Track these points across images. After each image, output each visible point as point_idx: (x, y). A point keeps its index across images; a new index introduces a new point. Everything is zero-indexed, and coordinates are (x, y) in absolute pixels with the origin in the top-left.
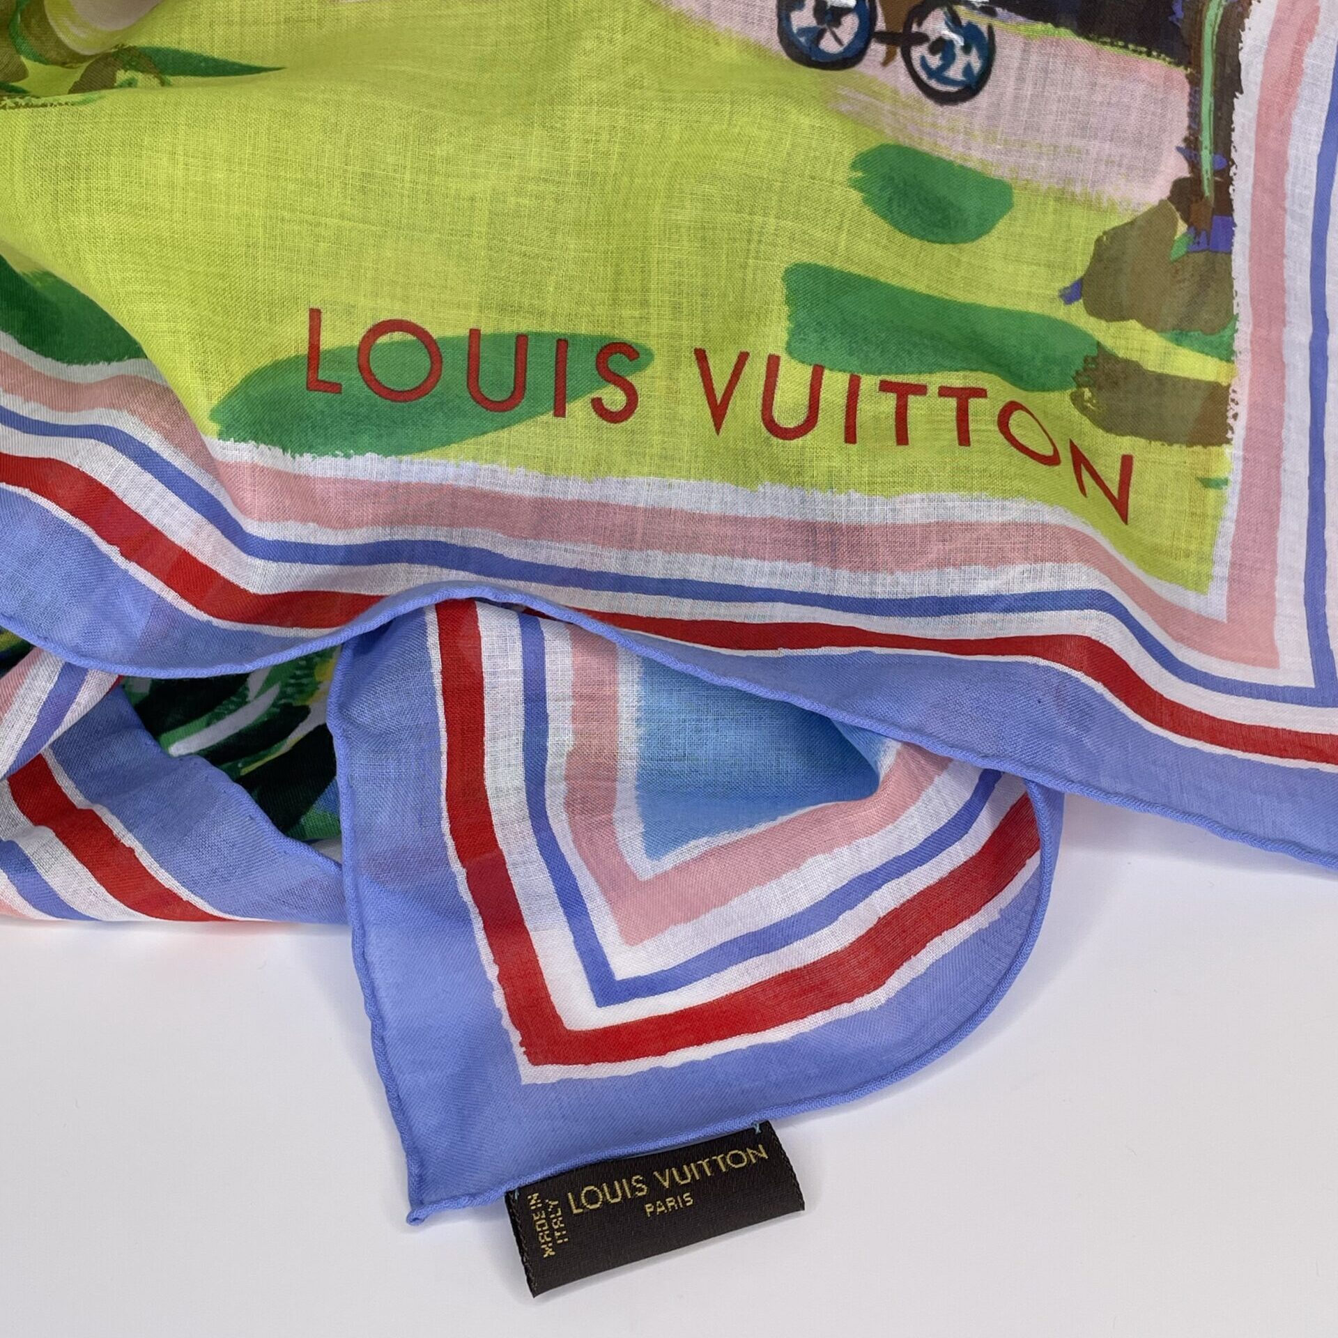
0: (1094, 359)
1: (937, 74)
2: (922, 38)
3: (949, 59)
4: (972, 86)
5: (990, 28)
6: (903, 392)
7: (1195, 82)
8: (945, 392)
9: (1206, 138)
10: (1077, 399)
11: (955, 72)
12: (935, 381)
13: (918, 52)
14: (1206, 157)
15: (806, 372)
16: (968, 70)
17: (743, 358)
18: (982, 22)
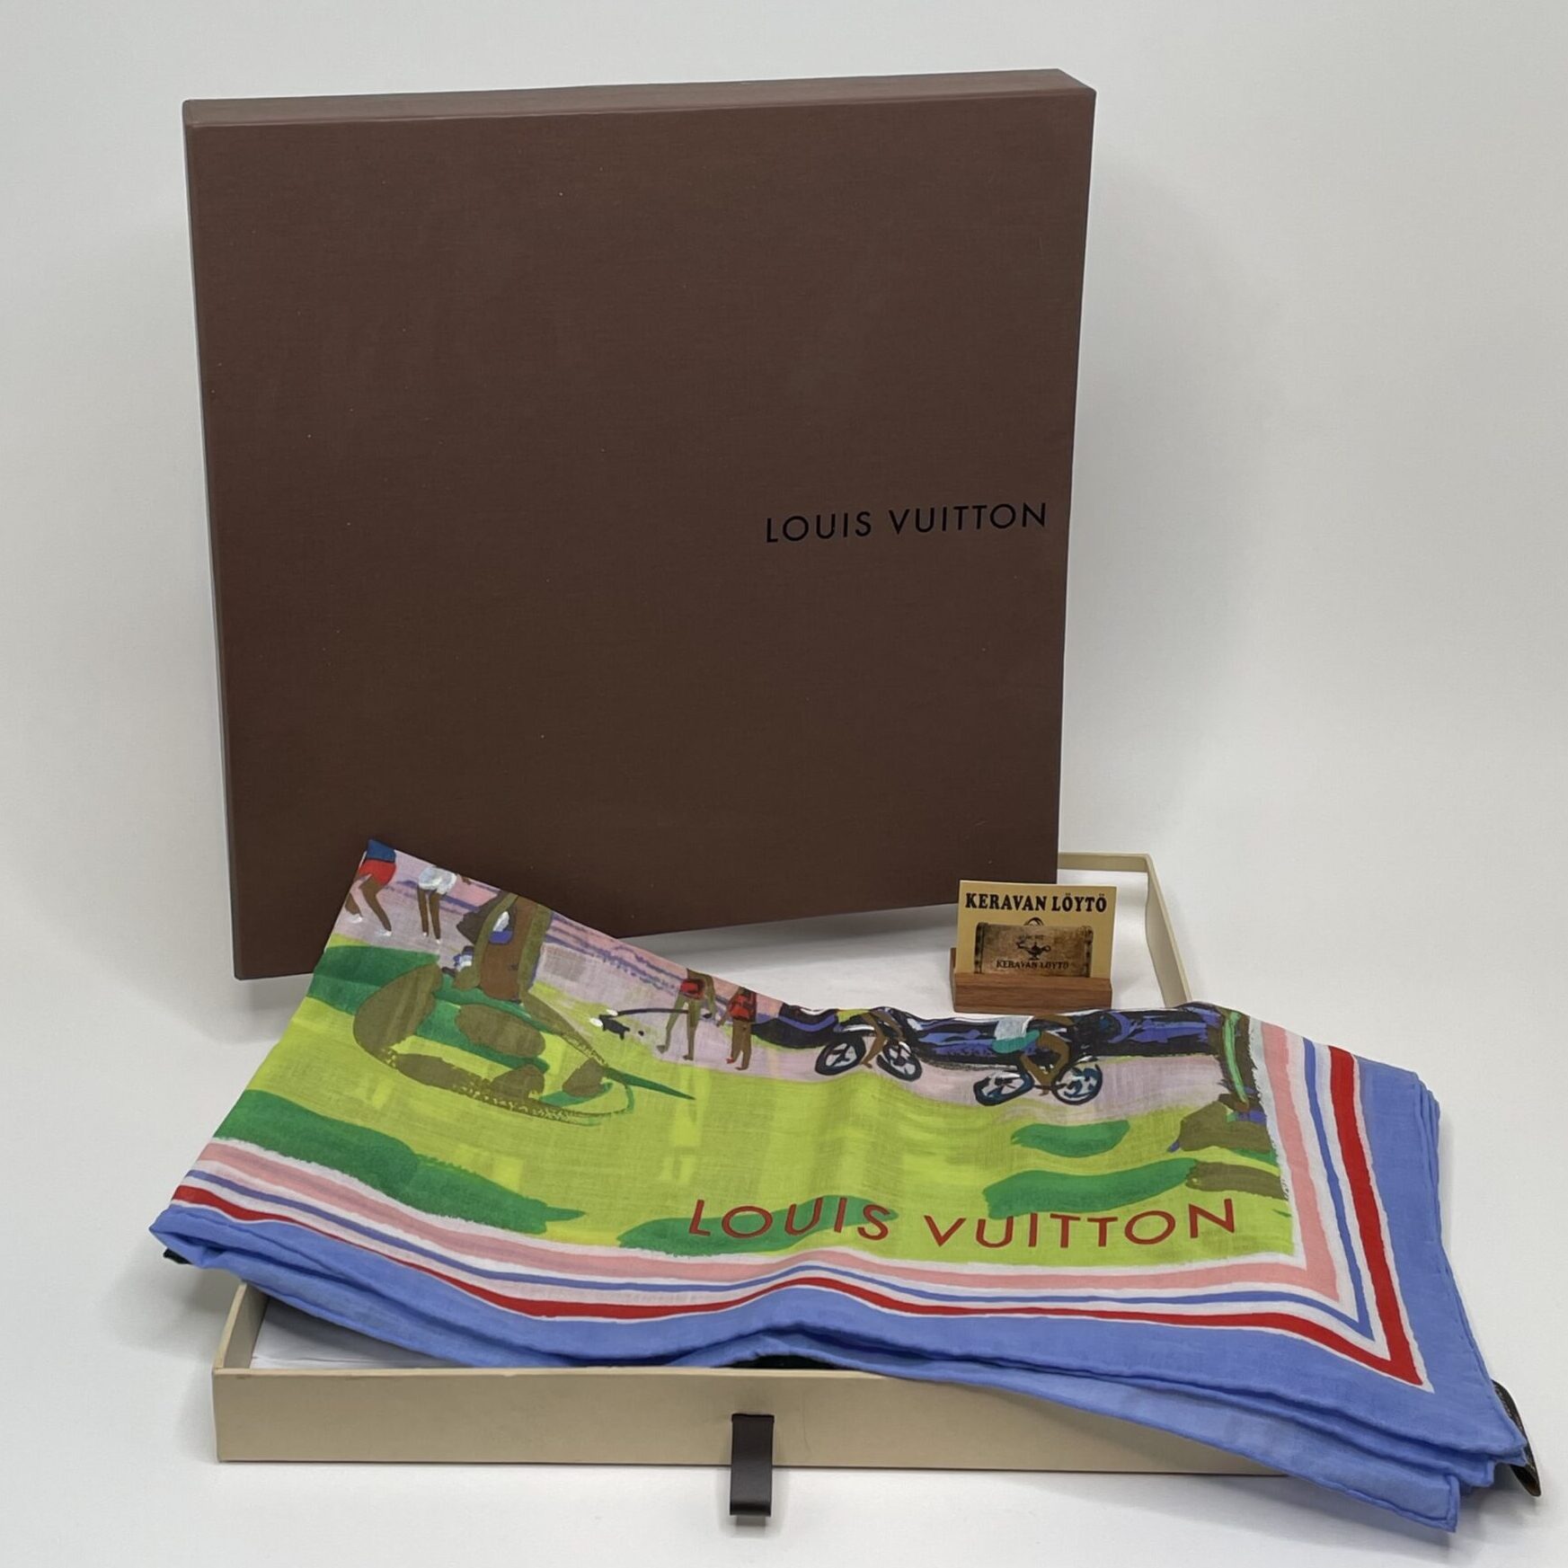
0: (1195, 1168)
1: (1075, 1095)
3: (1079, 1087)
4: (1094, 1092)
5: (1097, 1066)
7: (1222, 1060)
9: (1237, 1083)
11: (1084, 1090)
13: (1061, 1089)
16: (1090, 1087)
18: (1092, 1066)
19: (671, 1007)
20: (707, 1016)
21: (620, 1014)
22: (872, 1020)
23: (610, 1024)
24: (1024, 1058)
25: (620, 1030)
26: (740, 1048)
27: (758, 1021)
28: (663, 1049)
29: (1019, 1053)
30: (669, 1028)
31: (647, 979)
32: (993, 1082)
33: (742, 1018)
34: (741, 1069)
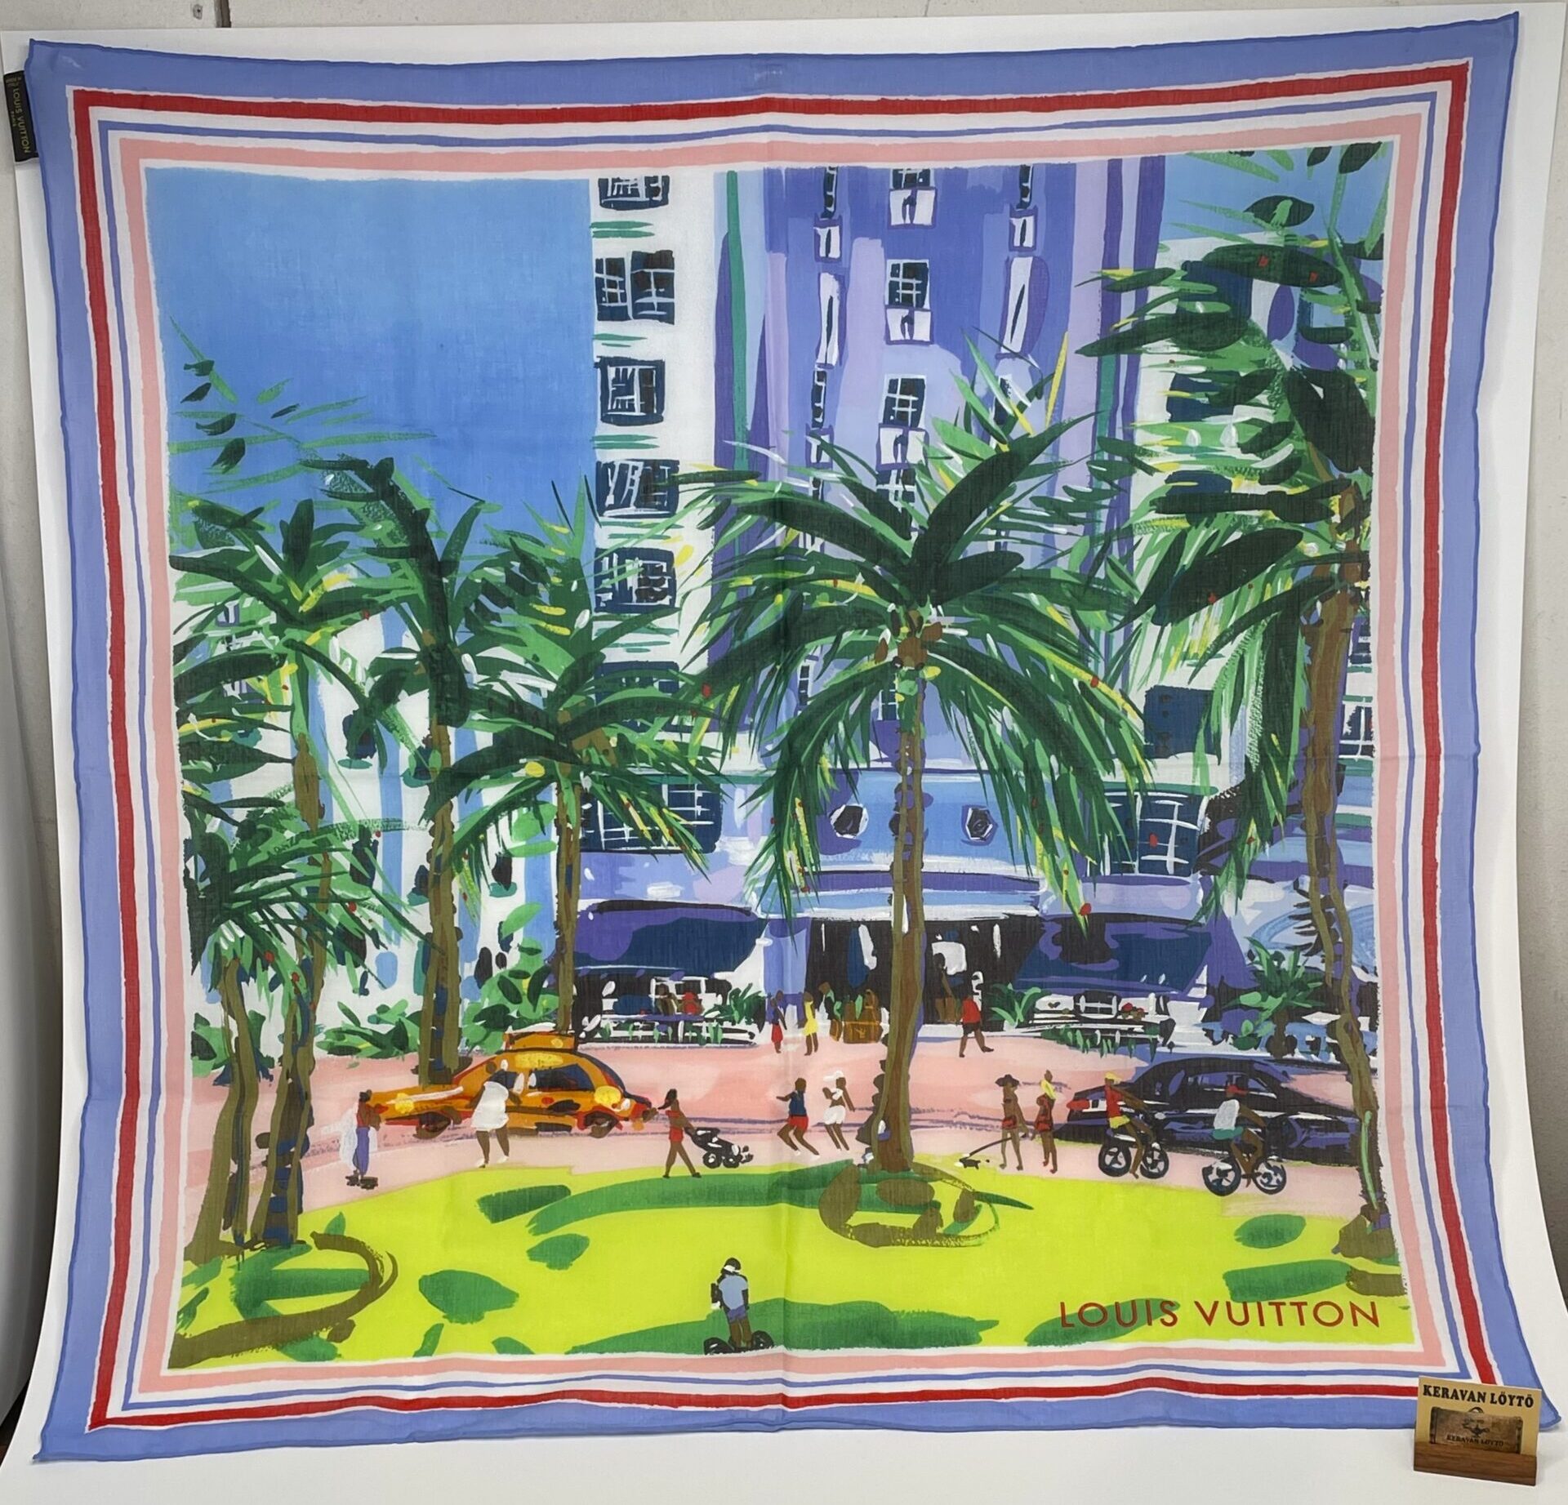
0: (1351, 1273)
1: (1267, 1184)
2: (1259, 1174)
3: (1270, 1179)
4: (1281, 1186)
5: (1282, 1166)
6: (1278, 1305)
7: (1361, 1171)
8: (1292, 1304)
9: (1370, 1188)
10: (1348, 1286)
11: (1273, 1182)
12: (1287, 1301)
13: (1259, 1179)
14: (1373, 1195)
15: (1241, 1305)
16: (1278, 1181)
17: (1216, 1304)
18: (1279, 1165)
19: (1000, 1138)
20: (1024, 1137)
21: (971, 1154)
22: (1133, 1131)
23: (968, 1163)
24: (1232, 1145)
25: (975, 1164)
26: (1050, 1151)
27: (1057, 1128)
28: (1003, 1166)
29: (1228, 1141)
30: (1003, 1152)
31: (980, 1128)
32: (1215, 1171)
33: (1045, 1130)
34: (1054, 1171)
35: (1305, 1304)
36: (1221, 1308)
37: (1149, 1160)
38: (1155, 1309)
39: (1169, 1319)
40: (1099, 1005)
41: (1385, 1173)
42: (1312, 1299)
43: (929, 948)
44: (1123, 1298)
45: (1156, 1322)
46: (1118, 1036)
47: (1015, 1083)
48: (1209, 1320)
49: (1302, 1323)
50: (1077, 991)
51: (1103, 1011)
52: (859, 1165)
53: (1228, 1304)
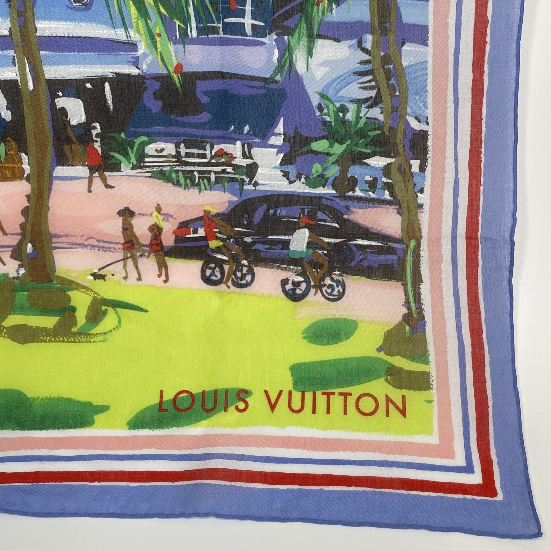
0: (390, 368)
1: (330, 294)
2: (325, 285)
3: (333, 290)
4: (341, 296)
5: (343, 279)
6: (328, 395)
7: (405, 285)
8: (340, 394)
9: (411, 300)
10: (386, 380)
11: (335, 293)
12: (337, 391)
13: (324, 289)
14: (413, 305)
15: (300, 394)
16: (339, 291)
17: (281, 392)
18: (340, 279)
19: (122, 258)
20: (141, 256)
21: (99, 270)
22: (226, 251)
23: (97, 276)
24: (304, 262)
25: (103, 277)
26: (162, 266)
27: (166, 249)
28: (126, 278)
29: (301, 259)
30: (125, 267)
31: (106, 250)
32: (290, 282)
33: (158, 251)
34: (166, 281)
35: (351, 394)
36: (284, 398)
37: (239, 274)
38: (232, 396)
39: (242, 406)
40: (196, 151)
41: (425, 289)
42: (356, 390)
43: (53, 104)
44: (209, 387)
45: (232, 409)
46: (213, 177)
47: (132, 214)
48: (273, 407)
49: (345, 412)
50: (177, 139)
51: (200, 156)
52: (14, 278)
53: (290, 393)
